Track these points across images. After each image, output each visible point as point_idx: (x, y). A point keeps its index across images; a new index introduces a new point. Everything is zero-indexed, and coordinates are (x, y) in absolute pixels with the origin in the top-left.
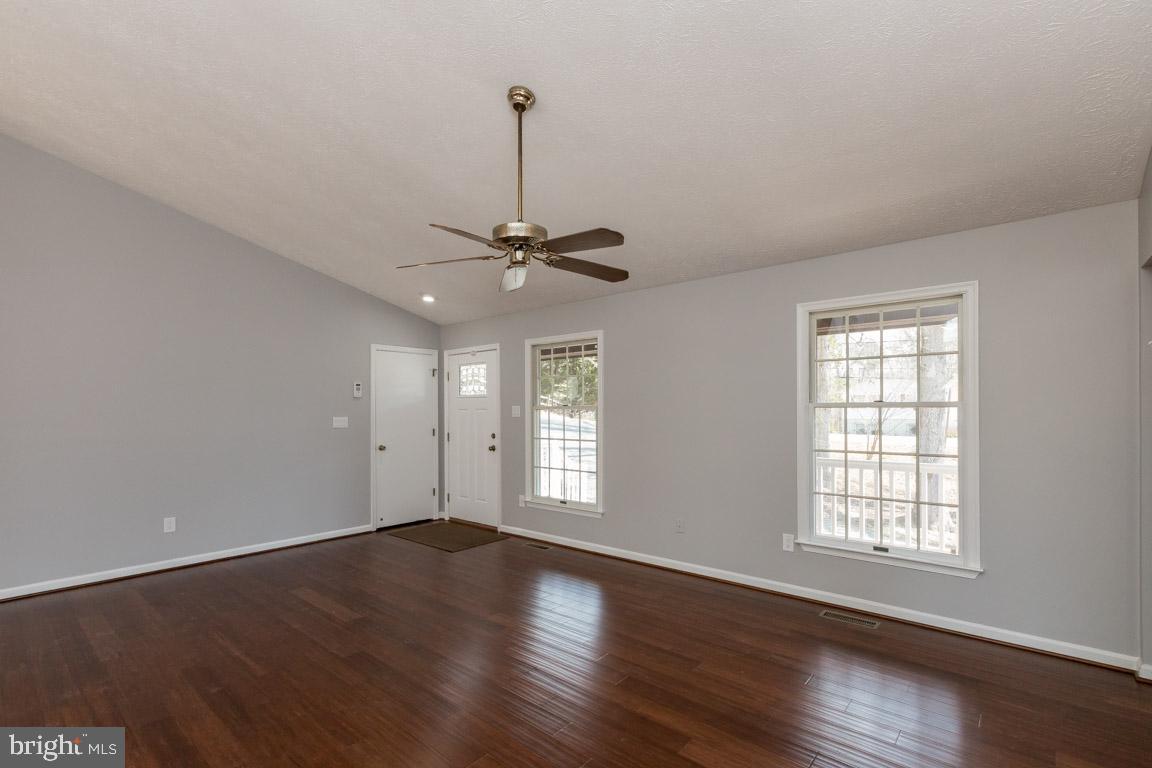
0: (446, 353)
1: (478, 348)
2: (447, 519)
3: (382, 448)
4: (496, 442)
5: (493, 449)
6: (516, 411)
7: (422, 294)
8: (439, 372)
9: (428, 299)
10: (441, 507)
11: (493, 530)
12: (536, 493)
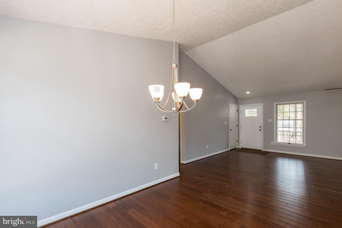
0: (240, 106)
1: (253, 105)
2: (240, 148)
3: (231, 130)
4: (262, 128)
5: (260, 130)
6: (270, 121)
7: (246, 92)
8: (238, 111)
9: (248, 93)
10: (239, 145)
11: (261, 151)
12: (278, 141)
